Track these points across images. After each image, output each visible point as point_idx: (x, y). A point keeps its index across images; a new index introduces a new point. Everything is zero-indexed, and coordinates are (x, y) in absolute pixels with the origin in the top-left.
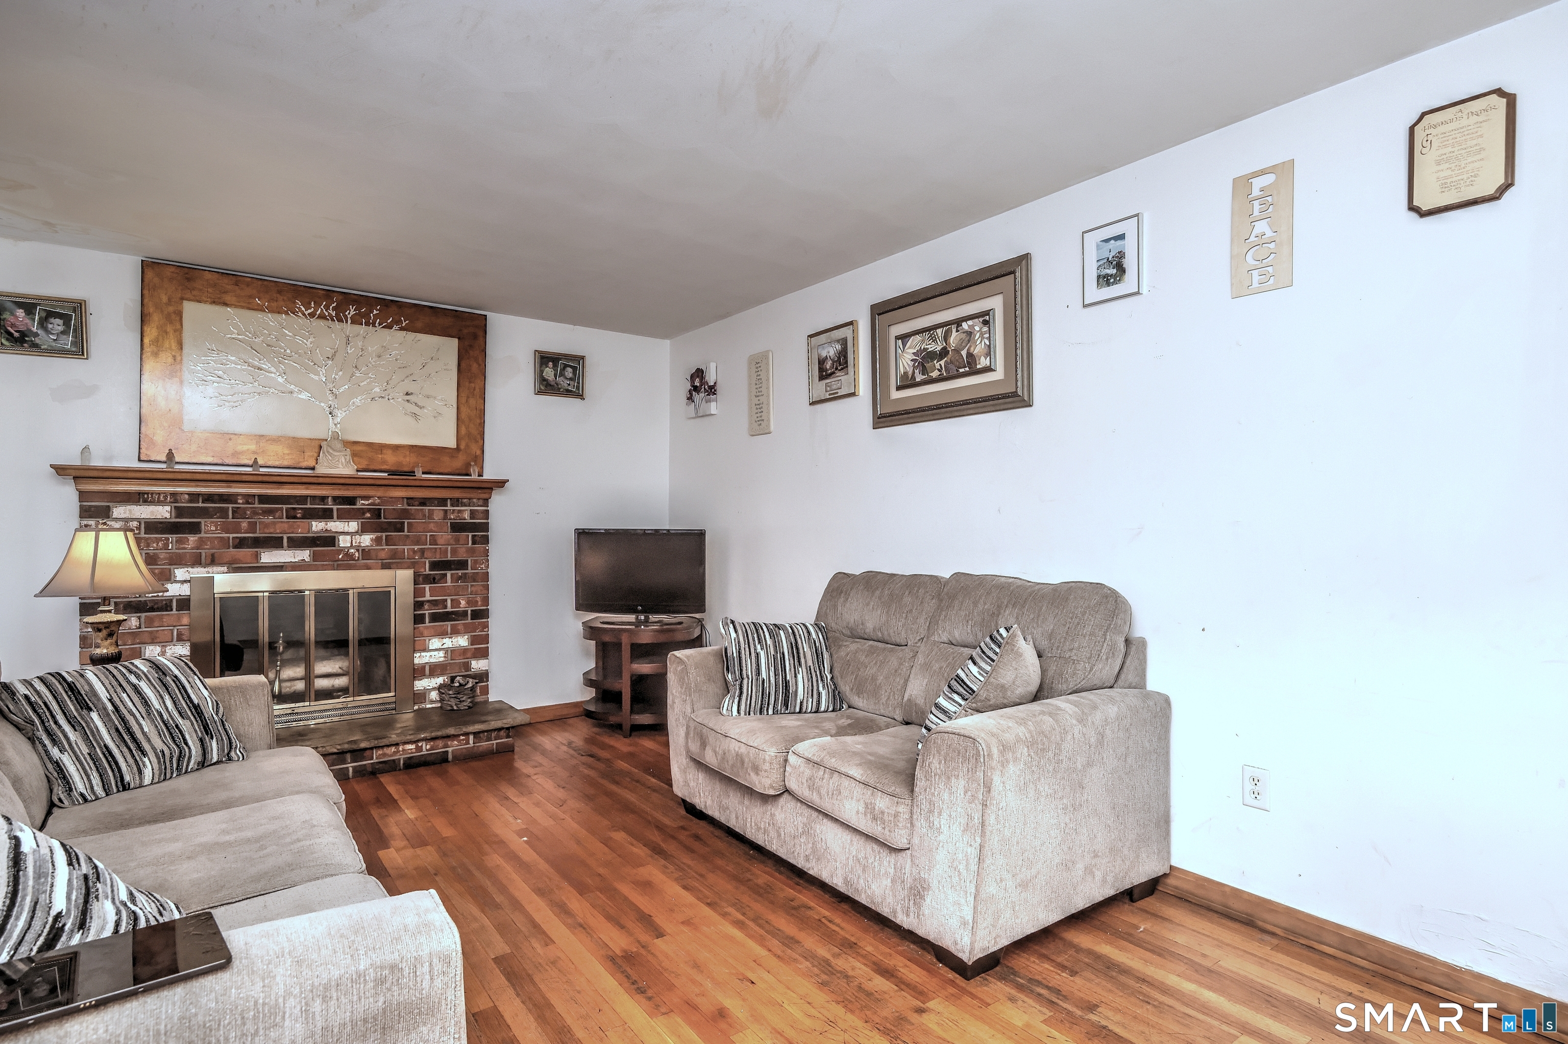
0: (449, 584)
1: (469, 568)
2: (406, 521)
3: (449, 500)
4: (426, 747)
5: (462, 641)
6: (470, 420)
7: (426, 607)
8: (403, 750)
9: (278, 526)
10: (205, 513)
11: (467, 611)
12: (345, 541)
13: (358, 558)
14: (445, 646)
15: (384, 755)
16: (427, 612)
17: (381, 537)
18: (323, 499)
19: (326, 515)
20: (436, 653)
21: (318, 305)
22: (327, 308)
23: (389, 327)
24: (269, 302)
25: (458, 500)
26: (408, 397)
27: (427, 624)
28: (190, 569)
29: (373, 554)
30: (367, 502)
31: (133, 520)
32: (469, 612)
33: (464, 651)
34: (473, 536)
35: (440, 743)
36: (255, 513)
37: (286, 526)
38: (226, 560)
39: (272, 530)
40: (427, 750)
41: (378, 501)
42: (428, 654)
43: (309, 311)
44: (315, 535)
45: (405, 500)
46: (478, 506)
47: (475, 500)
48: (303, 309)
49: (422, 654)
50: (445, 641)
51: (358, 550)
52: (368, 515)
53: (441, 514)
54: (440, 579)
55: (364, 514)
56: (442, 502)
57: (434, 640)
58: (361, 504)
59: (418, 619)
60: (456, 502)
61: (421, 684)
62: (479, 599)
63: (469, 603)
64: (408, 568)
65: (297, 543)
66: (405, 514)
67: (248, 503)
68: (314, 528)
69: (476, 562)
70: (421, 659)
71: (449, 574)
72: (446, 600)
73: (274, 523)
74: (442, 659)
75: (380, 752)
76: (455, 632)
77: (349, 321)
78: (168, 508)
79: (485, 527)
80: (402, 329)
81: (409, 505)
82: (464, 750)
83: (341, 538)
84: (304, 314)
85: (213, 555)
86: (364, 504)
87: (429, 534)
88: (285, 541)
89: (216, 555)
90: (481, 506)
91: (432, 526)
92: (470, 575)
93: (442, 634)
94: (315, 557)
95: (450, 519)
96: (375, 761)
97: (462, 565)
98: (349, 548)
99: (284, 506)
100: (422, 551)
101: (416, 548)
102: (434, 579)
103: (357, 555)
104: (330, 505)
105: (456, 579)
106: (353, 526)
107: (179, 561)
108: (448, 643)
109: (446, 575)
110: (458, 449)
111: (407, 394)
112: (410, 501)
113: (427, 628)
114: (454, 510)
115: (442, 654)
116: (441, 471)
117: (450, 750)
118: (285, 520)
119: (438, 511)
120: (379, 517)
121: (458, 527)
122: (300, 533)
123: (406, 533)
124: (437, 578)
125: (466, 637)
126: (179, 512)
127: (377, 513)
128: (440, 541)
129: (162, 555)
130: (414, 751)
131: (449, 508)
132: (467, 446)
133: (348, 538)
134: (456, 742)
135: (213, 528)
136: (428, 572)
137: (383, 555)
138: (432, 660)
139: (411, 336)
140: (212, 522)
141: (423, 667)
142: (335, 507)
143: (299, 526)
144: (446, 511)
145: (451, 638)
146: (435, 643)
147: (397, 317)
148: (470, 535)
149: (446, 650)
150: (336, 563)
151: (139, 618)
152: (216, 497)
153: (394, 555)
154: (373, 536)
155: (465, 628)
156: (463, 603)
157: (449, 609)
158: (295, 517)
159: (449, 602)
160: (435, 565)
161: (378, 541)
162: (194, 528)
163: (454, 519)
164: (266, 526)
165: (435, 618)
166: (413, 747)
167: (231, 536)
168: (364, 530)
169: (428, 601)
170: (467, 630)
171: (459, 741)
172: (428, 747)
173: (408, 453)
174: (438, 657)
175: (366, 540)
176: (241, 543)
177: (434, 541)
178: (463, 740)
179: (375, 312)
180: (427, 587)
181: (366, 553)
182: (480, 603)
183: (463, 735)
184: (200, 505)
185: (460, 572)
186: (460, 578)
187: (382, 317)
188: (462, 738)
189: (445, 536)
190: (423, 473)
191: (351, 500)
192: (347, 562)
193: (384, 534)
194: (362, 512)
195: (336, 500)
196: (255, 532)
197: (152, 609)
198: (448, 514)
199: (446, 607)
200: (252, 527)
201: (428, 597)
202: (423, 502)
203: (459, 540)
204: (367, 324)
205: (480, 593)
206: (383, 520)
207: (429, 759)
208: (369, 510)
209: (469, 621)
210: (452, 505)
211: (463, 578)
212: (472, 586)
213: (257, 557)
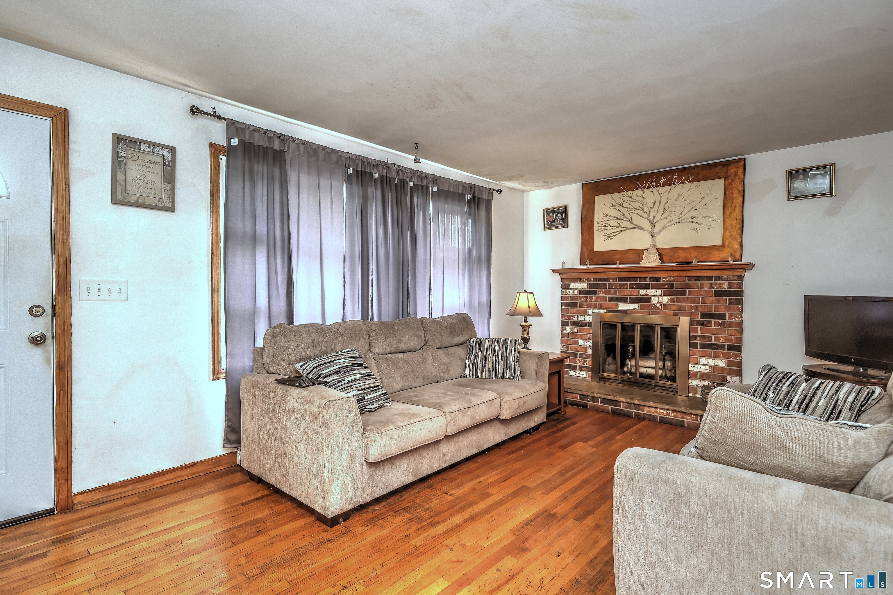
0: (713, 327)
1: (727, 318)
2: (687, 290)
3: (714, 277)
4: (672, 415)
5: (721, 363)
6: (732, 227)
7: (698, 339)
8: (659, 412)
9: (625, 292)
10: (598, 286)
11: (725, 345)
12: (655, 300)
13: (661, 309)
14: (709, 364)
15: (650, 411)
16: (699, 342)
17: (673, 298)
18: (645, 279)
19: (646, 287)
20: (704, 367)
21: (647, 182)
22: (651, 182)
23: (683, 183)
24: (626, 187)
25: (719, 277)
26: (692, 220)
27: (699, 349)
28: (593, 310)
29: (669, 307)
30: (666, 280)
31: (576, 289)
32: (726, 346)
33: (722, 369)
34: (730, 299)
35: (680, 415)
36: (616, 286)
37: (629, 292)
38: (605, 307)
39: (623, 294)
40: (672, 416)
41: (672, 279)
42: (699, 366)
43: (643, 186)
44: (641, 297)
45: (687, 278)
46: (734, 280)
47: (731, 277)
48: (640, 186)
49: (696, 366)
50: (709, 360)
51: (661, 305)
52: (667, 286)
53: (708, 286)
54: (706, 324)
55: (664, 286)
56: (710, 278)
57: (702, 359)
58: (663, 281)
59: (692, 345)
60: (718, 278)
61: (693, 383)
62: (733, 338)
63: (726, 340)
64: (688, 316)
65: (634, 300)
66: (687, 286)
67: (614, 281)
68: (641, 293)
69: (731, 315)
70: (692, 368)
71: (713, 321)
72: (711, 337)
73: (624, 291)
74: (707, 371)
75: (647, 409)
76: (716, 356)
77: (662, 185)
78: (586, 284)
79: (740, 294)
80: (689, 182)
81: (689, 280)
82: (694, 424)
83: (653, 298)
84: (641, 189)
85: (601, 305)
86: (664, 281)
87: (701, 297)
88: (628, 299)
89: (602, 305)
90: (736, 280)
91: (702, 293)
92: (727, 323)
93: (708, 356)
94: (641, 307)
95: (714, 288)
96: (645, 412)
97: (722, 316)
98: (657, 304)
99: (628, 283)
100: (696, 307)
101: (693, 305)
102: (703, 323)
103: (660, 307)
104: (648, 281)
105: (718, 325)
106: (659, 292)
107: (589, 306)
108: (712, 362)
109: (711, 322)
110: (724, 246)
111: (692, 218)
112: (690, 279)
113: (699, 351)
114: (716, 283)
115: (707, 368)
116: (713, 260)
117: (686, 420)
118: (628, 289)
119: (706, 284)
120: (672, 287)
121: (719, 293)
122: (634, 295)
123: (687, 296)
124: (705, 323)
125: (724, 361)
126: (590, 286)
127: (671, 285)
128: (708, 301)
129: (585, 304)
130: (665, 414)
131: (714, 281)
132: (730, 243)
133: (657, 298)
134: (689, 417)
135: (601, 293)
136: (699, 319)
137: (674, 308)
138: (701, 370)
139: (695, 184)
140: (601, 290)
141: (696, 373)
142: (650, 283)
143: (634, 293)
144: (711, 284)
145: (714, 359)
146: (703, 361)
147: (687, 177)
148: (728, 298)
149: (711, 366)
150: (650, 311)
151: (577, 328)
152: (602, 279)
153: (680, 308)
154: (669, 298)
155: (723, 356)
156: (722, 340)
157: (713, 342)
158: (633, 288)
159: (713, 338)
160: (703, 316)
161: (671, 300)
162: (595, 293)
163: (717, 288)
164: (620, 292)
165: (703, 346)
166: (664, 412)
167: (608, 296)
168: (664, 294)
169: (699, 336)
170: (724, 356)
171: (691, 417)
172: (673, 415)
173: (692, 251)
174: (706, 369)
175: (665, 300)
176: (611, 300)
177: (704, 301)
178: (693, 417)
179: (675, 177)
180: (699, 328)
181: (665, 307)
182: (734, 341)
183: (694, 414)
184: (597, 283)
185: (720, 321)
186: (720, 324)
187: (678, 179)
188: (693, 416)
189: (711, 299)
190: (698, 262)
191: (658, 279)
192: (655, 310)
193: (675, 297)
194: (664, 285)
195: (652, 279)
196: (617, 295)
197: (581, 326)
198: (713, 285)
199: (711, 341)
200: (615, 293)
201: (699, 333)
202: (697, 279)
203: (720, 301)
204: (671, 185)
205: (734, 335)
206: (674, 289)
207: (673, 421)
208: (667, 284)
209: (726, 351)
210: (715, 280)
211: (723, 324)
212: (728, 330)
213: (617, 305)
